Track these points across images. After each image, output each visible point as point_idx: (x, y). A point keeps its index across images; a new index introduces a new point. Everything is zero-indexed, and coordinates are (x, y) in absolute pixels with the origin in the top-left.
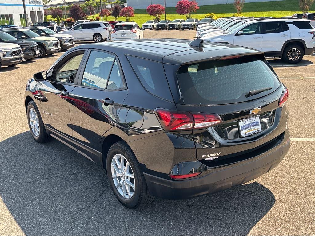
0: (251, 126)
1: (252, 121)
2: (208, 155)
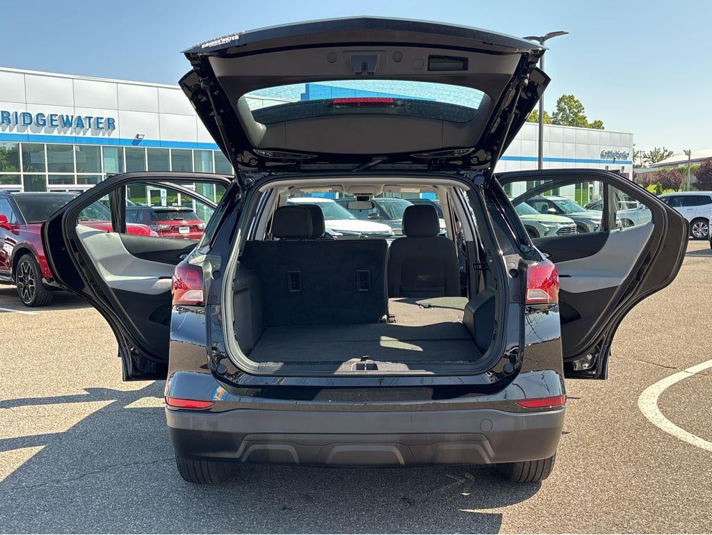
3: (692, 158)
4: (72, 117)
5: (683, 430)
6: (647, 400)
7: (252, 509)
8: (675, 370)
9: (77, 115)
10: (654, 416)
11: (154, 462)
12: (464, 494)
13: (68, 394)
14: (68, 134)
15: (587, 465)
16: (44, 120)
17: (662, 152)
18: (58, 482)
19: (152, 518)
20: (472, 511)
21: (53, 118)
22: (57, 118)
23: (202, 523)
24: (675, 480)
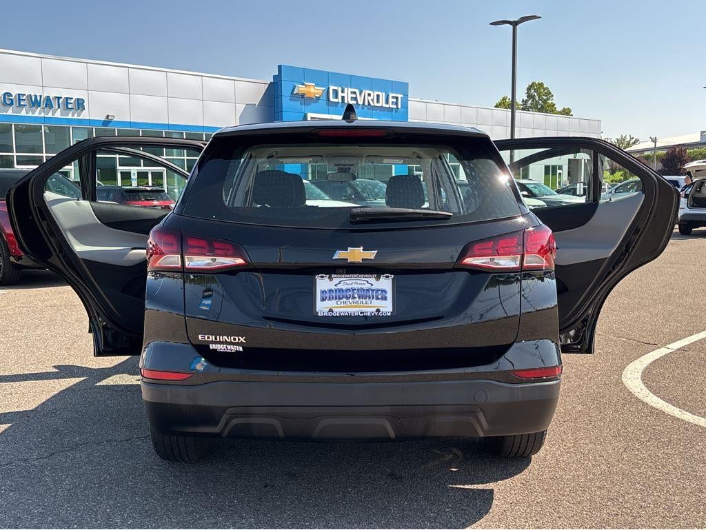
0: (356, 296)
1: (364, 284)
2: (214, 337)
3: (658, 145)
4: (41, 96)
5: (670, 405)
6: (631, 376)
7: (232, 487)
8: (656, 346)
9: (45, 95)
10: (639, 390)
11: (128, 440)
12: (453, 469)
13: (37, 372)
14: (37, 114)
15: (576, 440)
16: (12, 100)
17: (628, 139)
18: (25, 461)
19: (126, 497)
20: (462, 487)
21: (21, 98)
22: (24, 98)
23: (179, 502)
24: (667, 454)
